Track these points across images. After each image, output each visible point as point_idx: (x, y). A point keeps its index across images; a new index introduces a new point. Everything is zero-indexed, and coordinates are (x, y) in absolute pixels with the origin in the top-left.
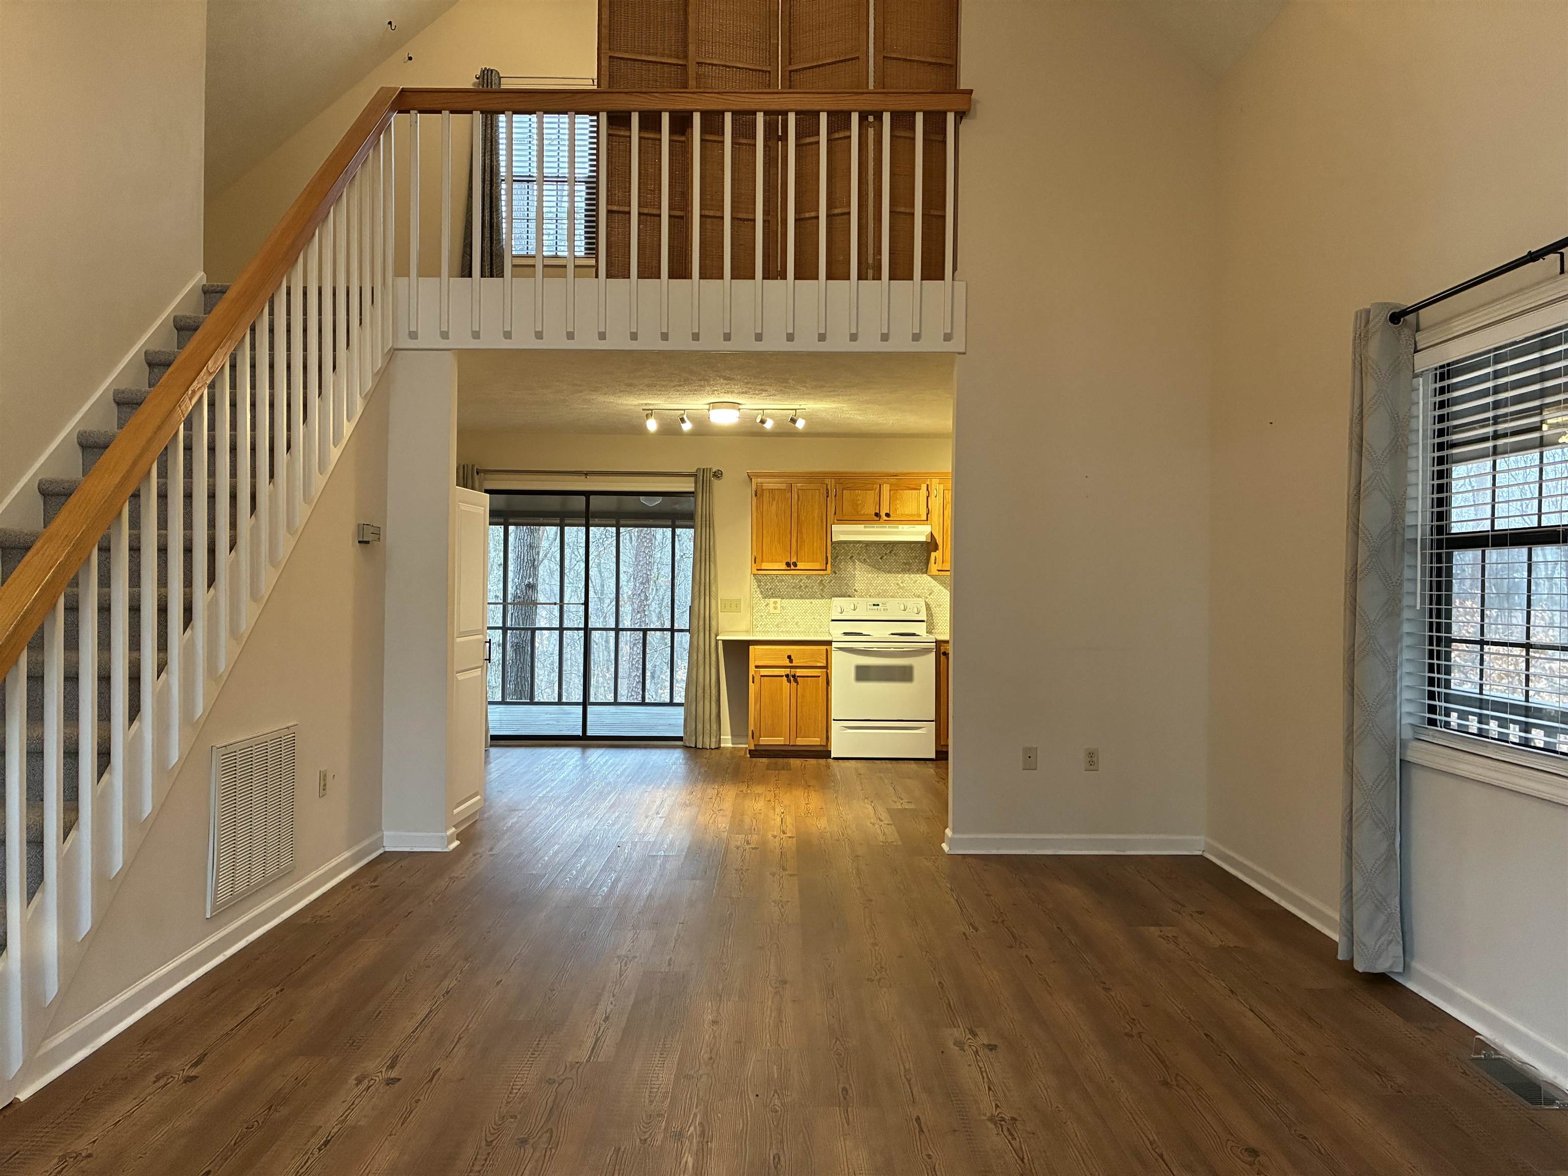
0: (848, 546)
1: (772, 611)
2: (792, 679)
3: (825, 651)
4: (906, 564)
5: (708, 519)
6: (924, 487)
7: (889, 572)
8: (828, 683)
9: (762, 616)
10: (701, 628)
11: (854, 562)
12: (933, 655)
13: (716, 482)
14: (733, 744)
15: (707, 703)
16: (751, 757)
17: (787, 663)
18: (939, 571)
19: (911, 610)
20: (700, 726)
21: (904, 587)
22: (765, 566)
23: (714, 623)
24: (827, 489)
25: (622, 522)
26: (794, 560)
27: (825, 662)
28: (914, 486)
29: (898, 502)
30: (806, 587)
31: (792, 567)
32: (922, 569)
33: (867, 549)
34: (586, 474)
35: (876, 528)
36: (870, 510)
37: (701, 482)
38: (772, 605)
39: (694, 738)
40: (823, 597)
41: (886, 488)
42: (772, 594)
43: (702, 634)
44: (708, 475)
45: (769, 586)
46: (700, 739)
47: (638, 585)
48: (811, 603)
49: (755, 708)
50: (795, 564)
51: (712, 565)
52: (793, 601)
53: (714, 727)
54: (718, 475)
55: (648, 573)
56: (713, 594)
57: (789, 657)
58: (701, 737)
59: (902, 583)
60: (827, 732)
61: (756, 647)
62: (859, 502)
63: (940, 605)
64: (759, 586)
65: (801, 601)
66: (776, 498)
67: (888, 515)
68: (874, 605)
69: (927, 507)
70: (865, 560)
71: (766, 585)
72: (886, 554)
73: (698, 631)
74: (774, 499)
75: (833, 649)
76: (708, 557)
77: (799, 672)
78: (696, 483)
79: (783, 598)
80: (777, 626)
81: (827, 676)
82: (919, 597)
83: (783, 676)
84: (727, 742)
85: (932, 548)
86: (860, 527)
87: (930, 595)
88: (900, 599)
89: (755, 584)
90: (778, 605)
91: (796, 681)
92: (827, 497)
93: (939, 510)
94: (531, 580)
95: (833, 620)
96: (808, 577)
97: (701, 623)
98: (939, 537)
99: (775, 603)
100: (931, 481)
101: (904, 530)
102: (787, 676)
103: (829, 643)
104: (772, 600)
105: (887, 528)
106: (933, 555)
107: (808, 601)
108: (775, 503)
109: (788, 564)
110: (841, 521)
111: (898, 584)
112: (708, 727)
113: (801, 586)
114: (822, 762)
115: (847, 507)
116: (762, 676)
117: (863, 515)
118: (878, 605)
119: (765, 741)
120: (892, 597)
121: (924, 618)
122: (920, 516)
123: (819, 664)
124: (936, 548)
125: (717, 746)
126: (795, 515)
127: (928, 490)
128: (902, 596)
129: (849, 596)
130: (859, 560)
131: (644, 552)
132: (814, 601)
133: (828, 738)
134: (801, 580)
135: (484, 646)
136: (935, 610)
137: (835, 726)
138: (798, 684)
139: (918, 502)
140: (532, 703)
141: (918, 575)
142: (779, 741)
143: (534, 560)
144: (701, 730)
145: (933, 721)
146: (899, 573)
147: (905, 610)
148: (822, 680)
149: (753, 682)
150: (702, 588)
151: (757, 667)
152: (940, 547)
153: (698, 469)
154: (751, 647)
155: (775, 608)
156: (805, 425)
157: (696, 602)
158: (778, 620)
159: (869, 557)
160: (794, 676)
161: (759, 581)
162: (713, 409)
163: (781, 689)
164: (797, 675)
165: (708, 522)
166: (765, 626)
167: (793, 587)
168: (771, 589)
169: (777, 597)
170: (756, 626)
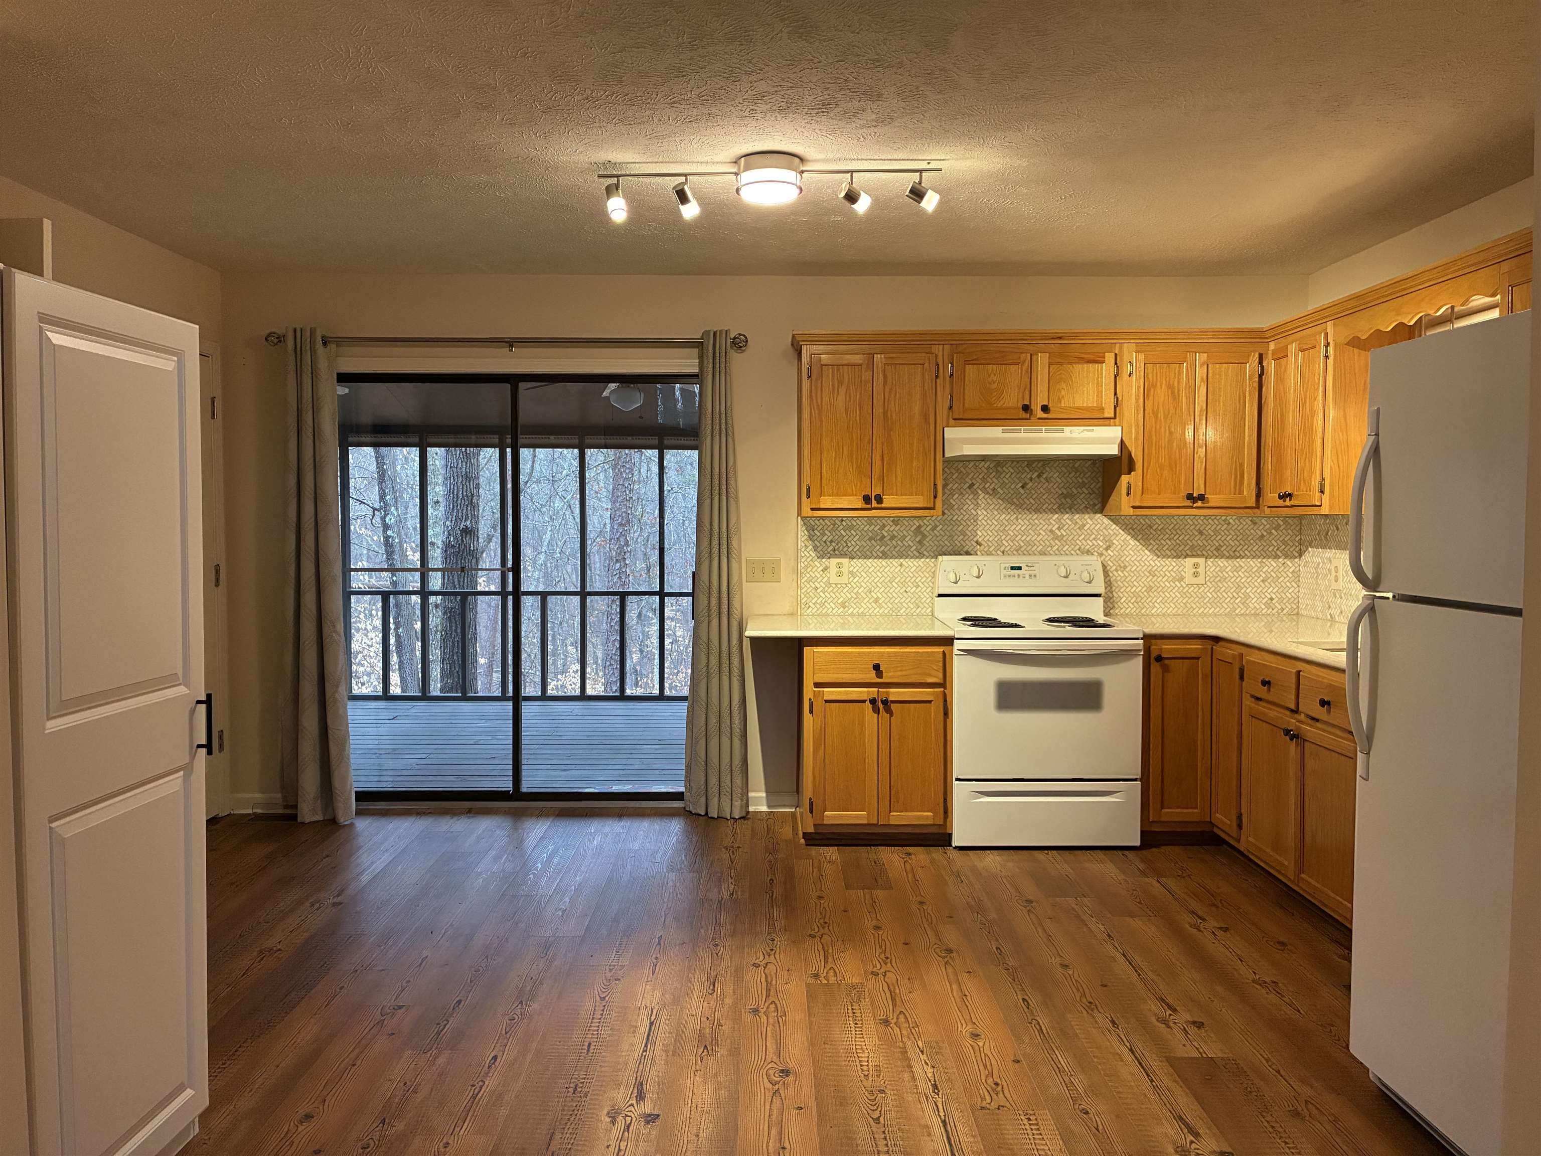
0: (965, 467)
1: (834, 579)
2: (881, 706)
3: (941, 655)
4: (1065, 496)
5: (723, 421)
6: (1110, 357)
7: (1037, 511)
8: (947, 713)
9: (816, 589)
10: (714, 610)
11: (976, 494)
12: (1138, 664)
13: (734, 355)
14: (769, 806)
15: (726, 741)
16: (807, 845)
17: (872, 677)
18: (1134, 507)
19: (1077, 577)
20: (713, 781)
21: (1062, 535)
22: (825, 502)
23: (736, 603)
24: (937, 365)
25: (588, 440)
26: (878, 491)
27: (941, 675)
28: (1092, 357)
29: (1063, 385)
30: (893, 538)
31: (874, 504)
32: (1095, 505)
33: (998, 471)
34: (511, 343)
35: (1022, 433)
36: (1012, 399)
37: (711, 355)
38: (834, 569)
39: (703, 799)
40: (921, 555)
41: (1042, 360)
42: (834, 550)
43: (715, 623)
44: (722, 342)
45: (828, 537)
46: (714, 802)
47: (616, 527)
48: (901, 565)
49: (814, 759)
50: (879, 499)
51: (732, 501)
52: (869, 562)
53: (738, 781)
54: (739, 343)
55: (629, 512)
56: (734, 552)
57: (877, 667)
58: (716, 800)
59: (1059, 529)
60: (945, 800)
61: (817, 650)
62: (994, 386)
63: (1125, 567)
64: (811, 538)
65: (884, 562)
66: (846, 381)
67: (1045, 409)
68: (1012, 568)
69: (1115, 394)
70: (994, 489)
71: (824, 534)
72: (1031, 479)
73: (709, 616)
74: (841, 383)
75: (956, 652)
76: (724, 487)
77: (895, 693)
78: (701, 357)
79: (852, 558)
80: (843, 605)
81: (945, 701)
82: (1088, 552)
83: (864, 701)
84: (759, 802)
85: (1125, 467)
86: (996, 432)
87: (1107, 549)
88: (1056, 558)
89: (803, 534)
90: (845, 570)
91: (889, 711)
92: (937, 377)
93: (1137, 400)
94: (468, 523)
95: (940, 596)
96: (896, 521)
97: (714, 601)
98: (1136, 448)
99: (839, 566)
100: (1121, 349)
101: (1074, 435)
102: (873, 702)
103: (948, 641)
104: (834, 561)
105: (1044, 433)
106: (1125, 479)
107: (895, 562)
108: (843, 390)
109: (867, 499)
110: (962, 420)
111: (1051, 531)
112: (728, 782)
113: (883, 537)
114: (937, 853)
115: (972, 397)
116: (827, 701)
117: (1000, 408)
118: (1020, 568)
119: (833, 816)
120: (1042, 553)
121: (1101, 590)
122: (1102, 410)
123: (930, 680)
124: (1131, 469)
125: (744, 814)
126: (878, 411)
127: (1116, 364)
128: (1059, 553)
129: (968, 553)
130: (985, 491)
131: (623, 485)
132: (906, 562)
133: (947, 812)
134: (884, 526)
135: (193, 712)
136: (1116, 575)
137: (959, 789)
138: (891, 715)
139: (1099, 385)
140: (465, 698)
141: (1087, 516)
142: (856, 816)
143: (472, 495)
144: (716, 788)
145: (1135, 780)
146: (1054, 512)
147: (1066, 577)
148: (936, 709)
149: (811, 712)
150: (715, 542)
151: (817, 685)
152: (1139, 465)
153: (706, 333)
154: (806, 650)
155: (839, 574)
156: (941, 203)
157: (705, 565)
158: (845, 595)
159: (1002, 486)
160: (885, 702)
161: (810, 529)
162: (746, 169)
163: (862, 725)
164: (891, 698)
165: (723, 427)
166: (822, 604)
167: (870, 539)
168: (831, 542)
169: (843, 555)
170: (807, 606)
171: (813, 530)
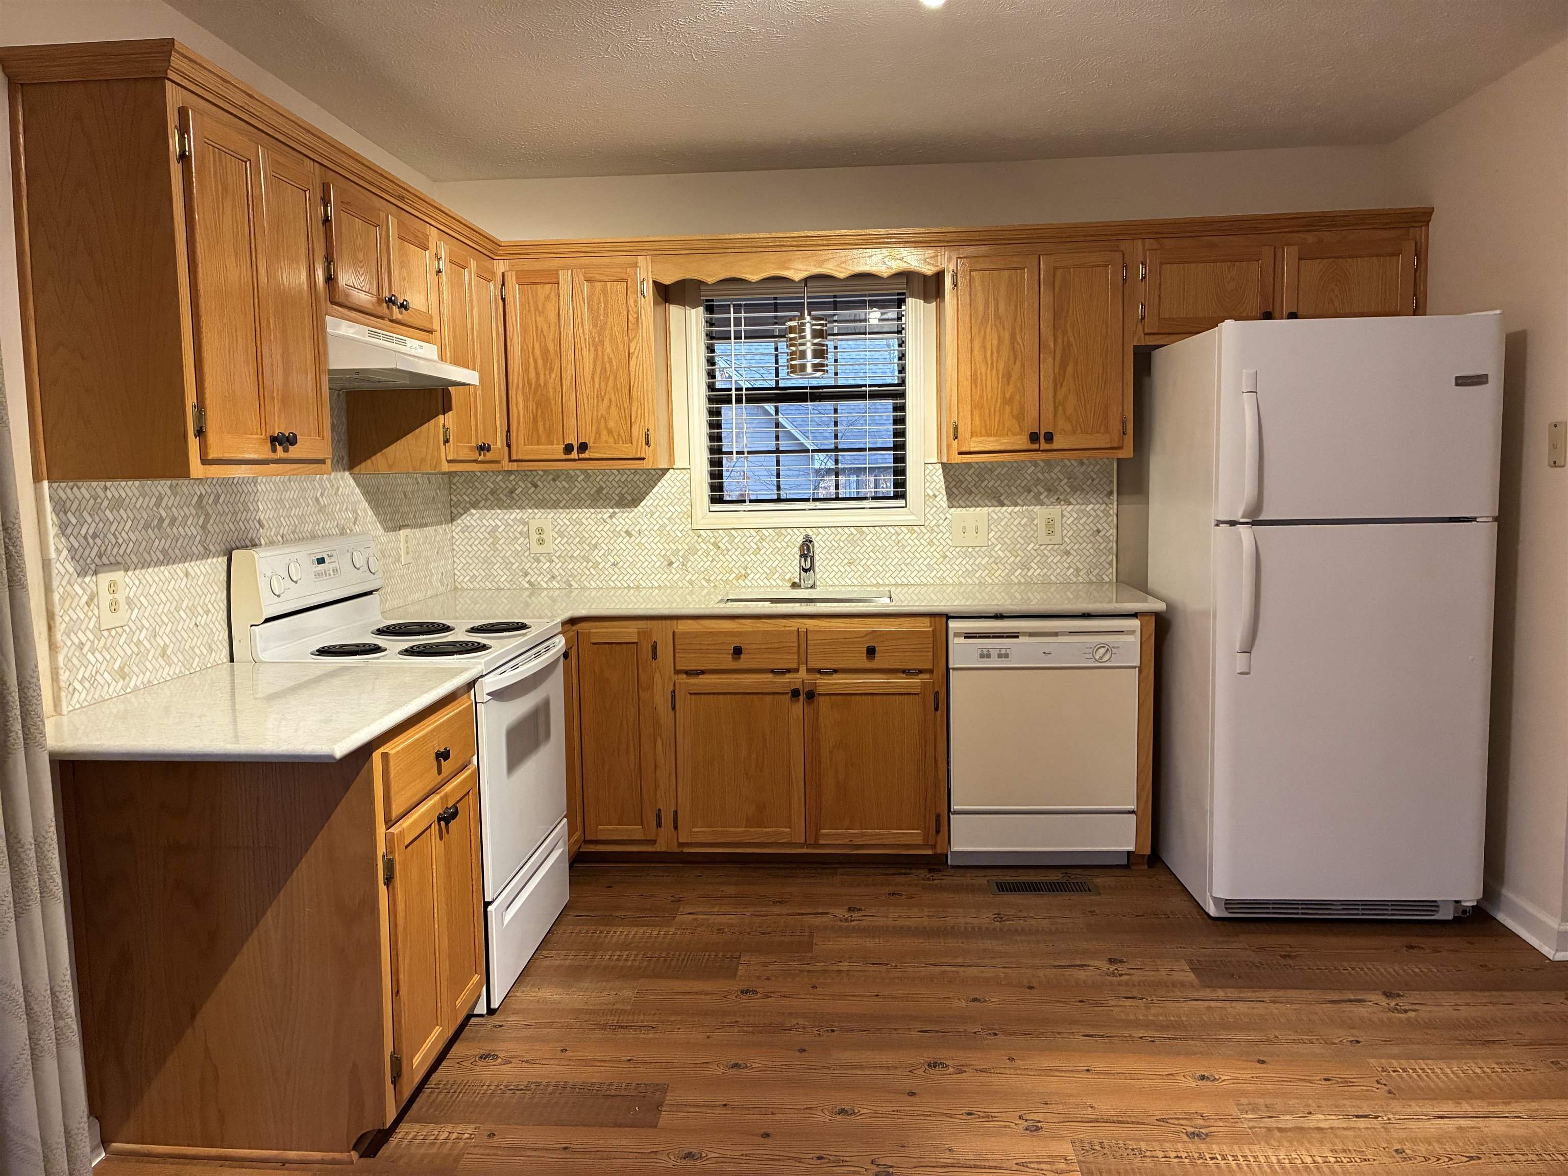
1: (106, 619)
6: (432, 243)
28: (422, 238)
29: (405, 273)
38: (104, 598)
41: (393, 228)
42: (100, 555)
52: (148, 574)
62: (361, 256)
65: (166, 572)
68: (318, 561)
79: (126, 569)
90: (120, 596)
101: (412, 351)
104: (103, 580)
107: (180, 569)
118: (323, 560)
122: (431, 317)
132: (191, 568)
139: (426, 281)
158: (123, 651)
166: (92, 680)
167: (147, 526)
168: (95, 536)
169: (115, 565)
170: (71, 688)
171: (65, 513)
